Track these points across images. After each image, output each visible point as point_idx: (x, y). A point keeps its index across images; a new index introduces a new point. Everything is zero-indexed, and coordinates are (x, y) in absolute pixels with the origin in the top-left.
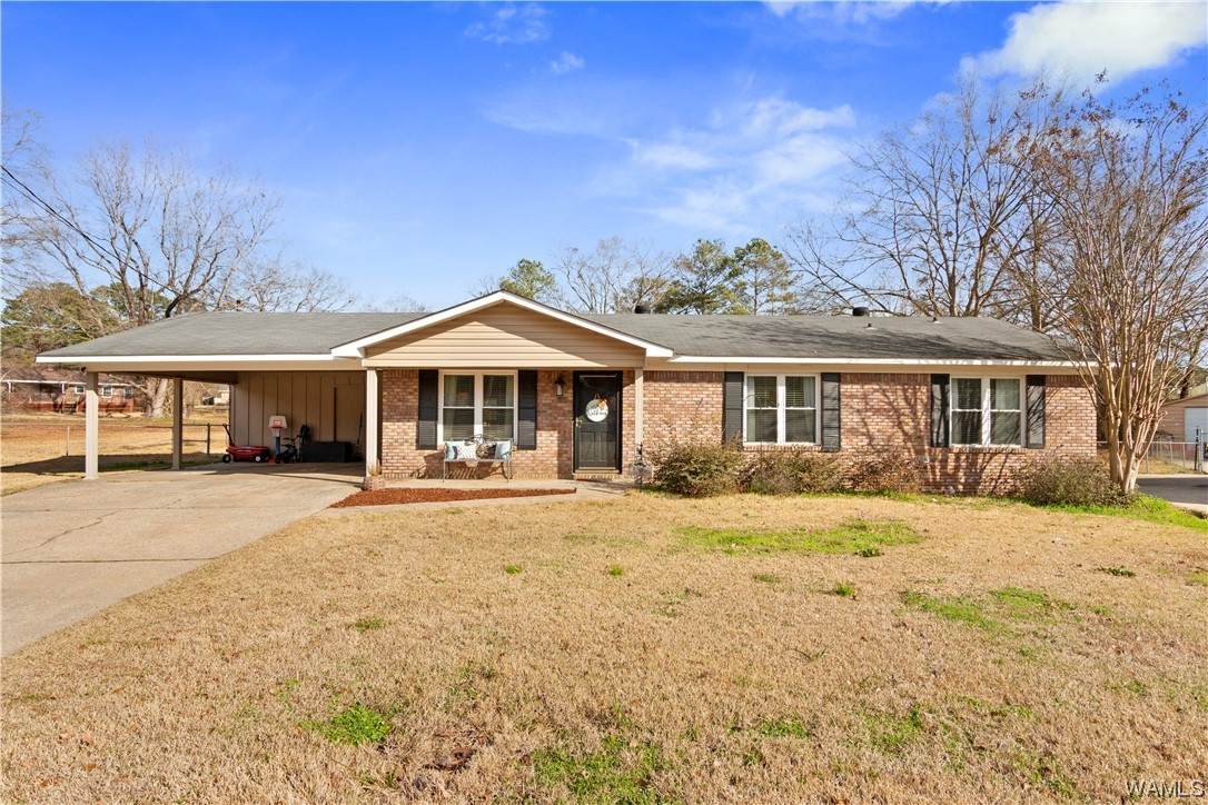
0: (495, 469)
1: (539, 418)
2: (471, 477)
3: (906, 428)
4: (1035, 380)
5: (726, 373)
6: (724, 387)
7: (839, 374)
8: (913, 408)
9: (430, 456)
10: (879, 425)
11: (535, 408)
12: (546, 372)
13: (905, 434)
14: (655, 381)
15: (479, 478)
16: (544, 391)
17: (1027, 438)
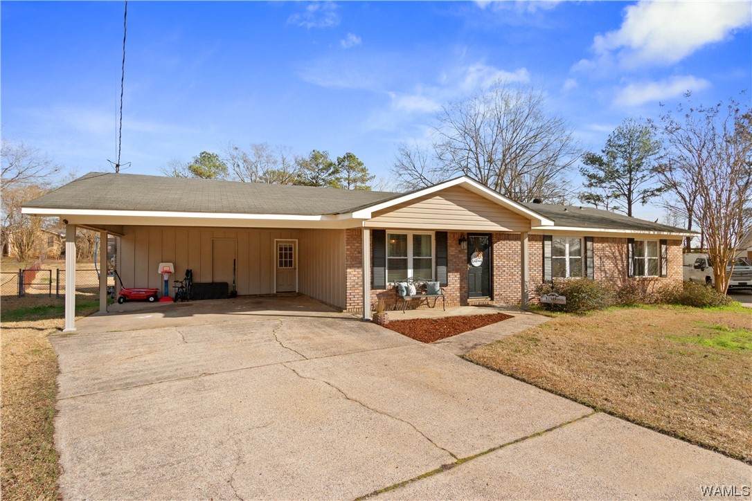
0: (422, 301)
1: (449, 265)
2: (408, 308)
3: (619, 267)
4: (663, 242)
5: (544, 236)
6: (543, 244)
7: (592, 237)
8: (621, 255)
9: (380, 294)
10: (609, 265)
11: (447, 258)
12: (453, 233)
13: (619, 270)
14: (510, 240)
15: (413, 309)
16: (451, 246)
17: (661, 272)
